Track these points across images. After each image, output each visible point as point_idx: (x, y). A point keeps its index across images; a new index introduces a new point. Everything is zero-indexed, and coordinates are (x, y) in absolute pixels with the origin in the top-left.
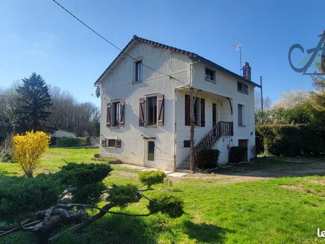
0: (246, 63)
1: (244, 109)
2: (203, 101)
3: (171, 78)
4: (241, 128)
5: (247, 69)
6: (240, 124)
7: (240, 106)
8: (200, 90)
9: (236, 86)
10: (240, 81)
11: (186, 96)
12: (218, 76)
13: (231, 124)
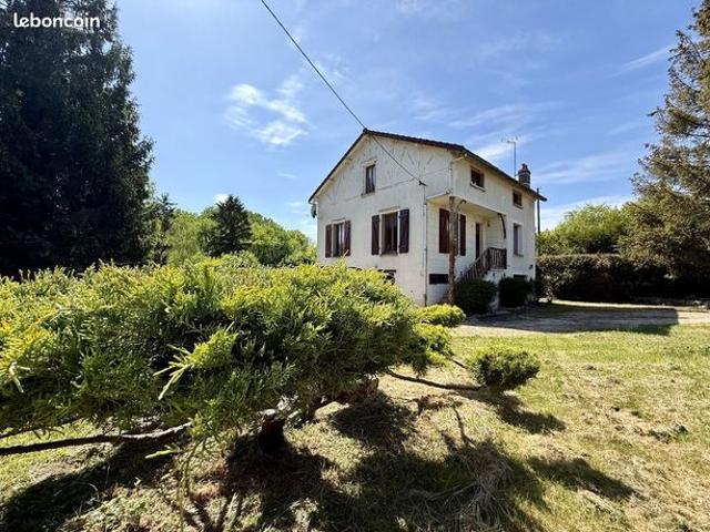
0: (524, 165)
1: (522, 233)
2: (463, 218)
3: (421, 183)
4: (517, 258)
5: (525, 173)
6: (516, 253)
7: (516, 227)
8: (463, 201)
9: (511, 197)
10: (517, 189)
11: (441, 210)
12: (488, 181)
13: (504, 252)
